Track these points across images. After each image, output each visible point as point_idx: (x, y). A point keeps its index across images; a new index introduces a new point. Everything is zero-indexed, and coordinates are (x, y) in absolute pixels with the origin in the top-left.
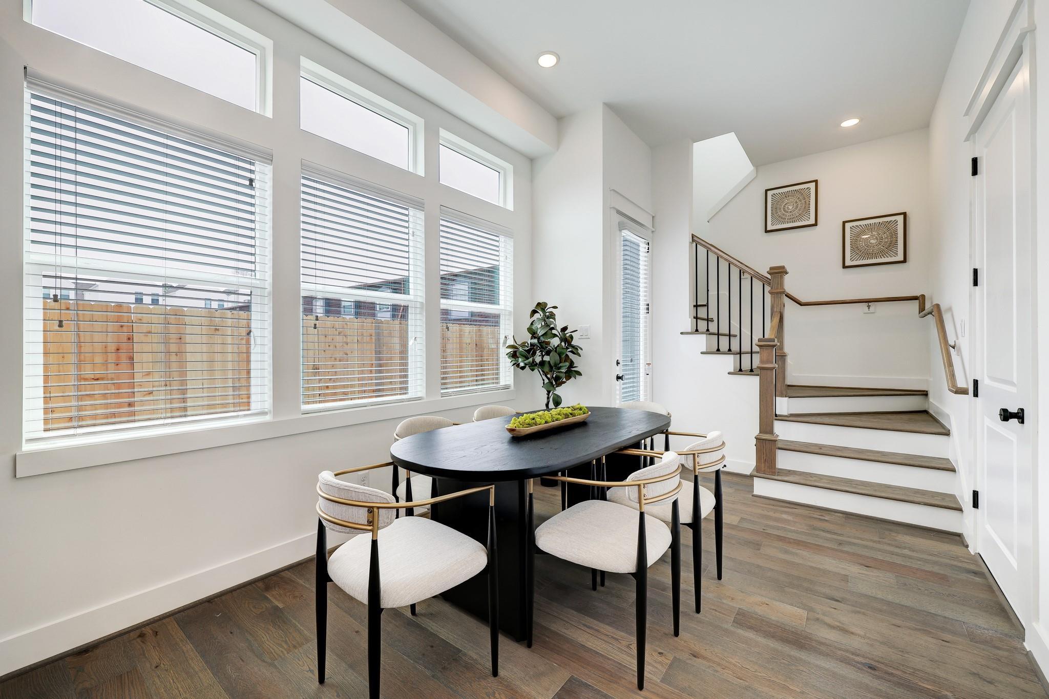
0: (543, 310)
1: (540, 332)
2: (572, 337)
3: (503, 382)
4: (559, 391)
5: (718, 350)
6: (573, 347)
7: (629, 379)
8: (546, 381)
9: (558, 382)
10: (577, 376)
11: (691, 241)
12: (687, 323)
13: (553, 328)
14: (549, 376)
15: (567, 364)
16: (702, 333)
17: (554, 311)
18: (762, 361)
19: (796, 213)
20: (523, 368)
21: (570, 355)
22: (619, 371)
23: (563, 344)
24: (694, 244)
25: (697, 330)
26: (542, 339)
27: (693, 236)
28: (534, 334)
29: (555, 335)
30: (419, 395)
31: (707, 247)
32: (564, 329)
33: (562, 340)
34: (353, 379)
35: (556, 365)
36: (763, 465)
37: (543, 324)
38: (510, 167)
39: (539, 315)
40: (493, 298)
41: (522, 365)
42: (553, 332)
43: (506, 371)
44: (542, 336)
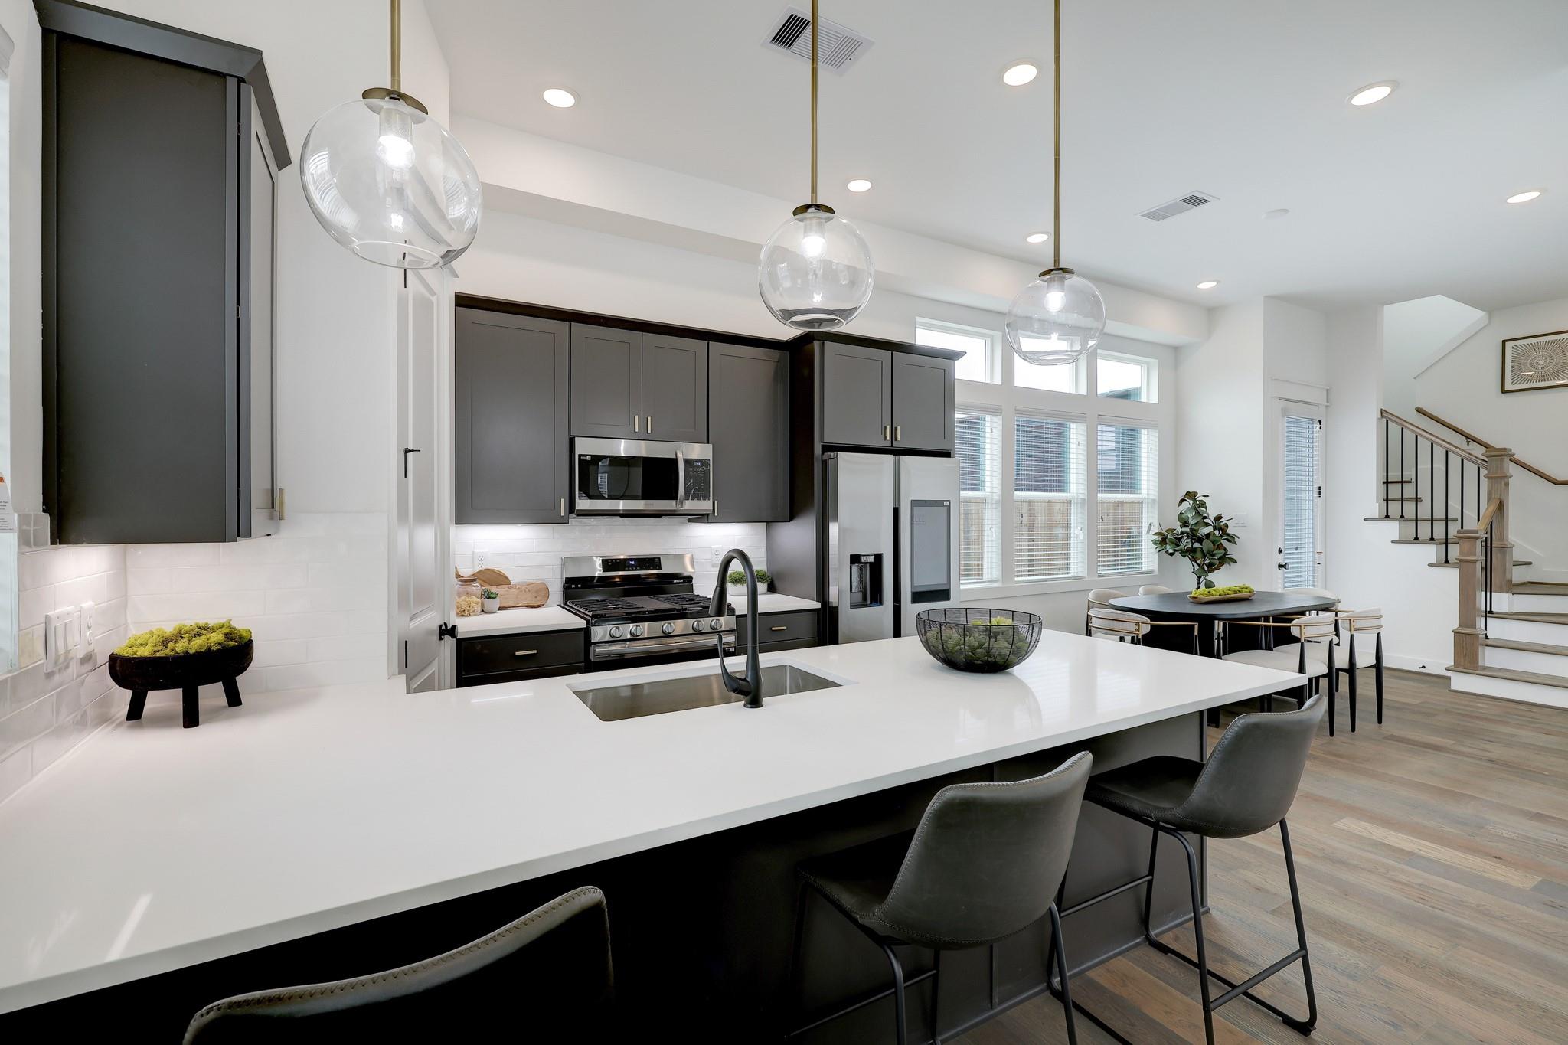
0: (1195, 500)
1: (1192, 522)
2: (1227, 526)
3: (1144, 567)
4: (1211, 577)
5: (1416, 539)
6: (1228, 535)
7: (1293, 568)
8: (1197, 567)
9: (1212, 568)
10: (1232, 564)
11: (1379, 416)
12: (1375, 508)
13: (1206, 518)
14: (1199, 562)
15: (1223, 552)
16: (1394, 520)
17: (1204, 499)
18: (1461, 553)
19: (1551, 369)
20: (1172, 554)
21: (1225, 543)
22: (1280, 559)
23: (1217, 532)
24: (1384, 420)
25: (1387, 516)
26: (1194, 527)
27: (1382, 412)
28: (1185, 524)
29: (1208, 525)
30: (1080, 575)
31: (1402, 425)
32: (1218, 518)
33: (1215, 528)
34: (1024, 561)
35: (1209, 553)
36: (1462, 660)
37: (1194, 514)
38: (1154, 362)
39: (1189, 504)
40: (1134, 488)
41: (1171, 551)
42: (1206, 520)
43: (1149, 556)
44: (1195, 524)
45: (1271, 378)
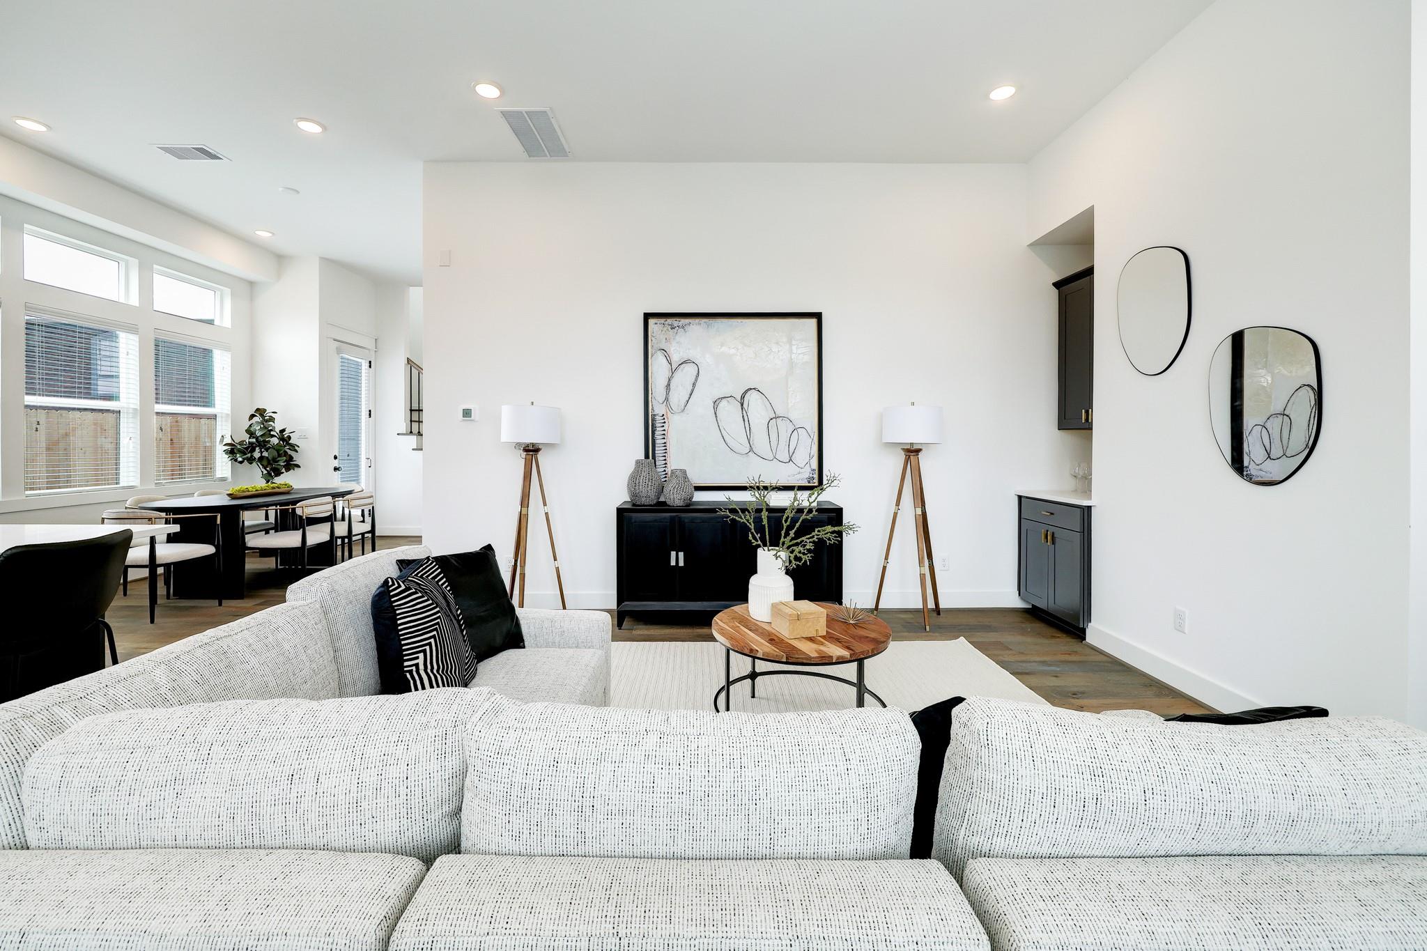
0: (262, 415)
1: (259, 434)
2: (289, 437)
3: (219, 474)
6: (292, 445)
7: (347, 469)
8: (265, 472)
9: (277, 473)
10: (296, 469)
11: (406, 362)
12: (403, 427)
13: (271, 430)
14: (267, 468)
15: (286, 459)
16: (414, 434)
17: (274, 415)
20: (241, 462)
21: (290, 452)
22: (336, 464)
23: (282, 443)
24: (409, 366)
25: (411, 432)
26: (260, 438)
27: (407, 358)
28: (252, 434)
29: (274, 436)
30: (132, 484)
32: (283, 431)
33: (280, 439)
35: (275, 459)
37: (262, 426)
38: (227, 291)
39: (257, 419)
40: (209, 402)
41: (240, 459)
42: (272, 433)
43: (223, 465)
44: (261, 436)
45: (326, 323)
